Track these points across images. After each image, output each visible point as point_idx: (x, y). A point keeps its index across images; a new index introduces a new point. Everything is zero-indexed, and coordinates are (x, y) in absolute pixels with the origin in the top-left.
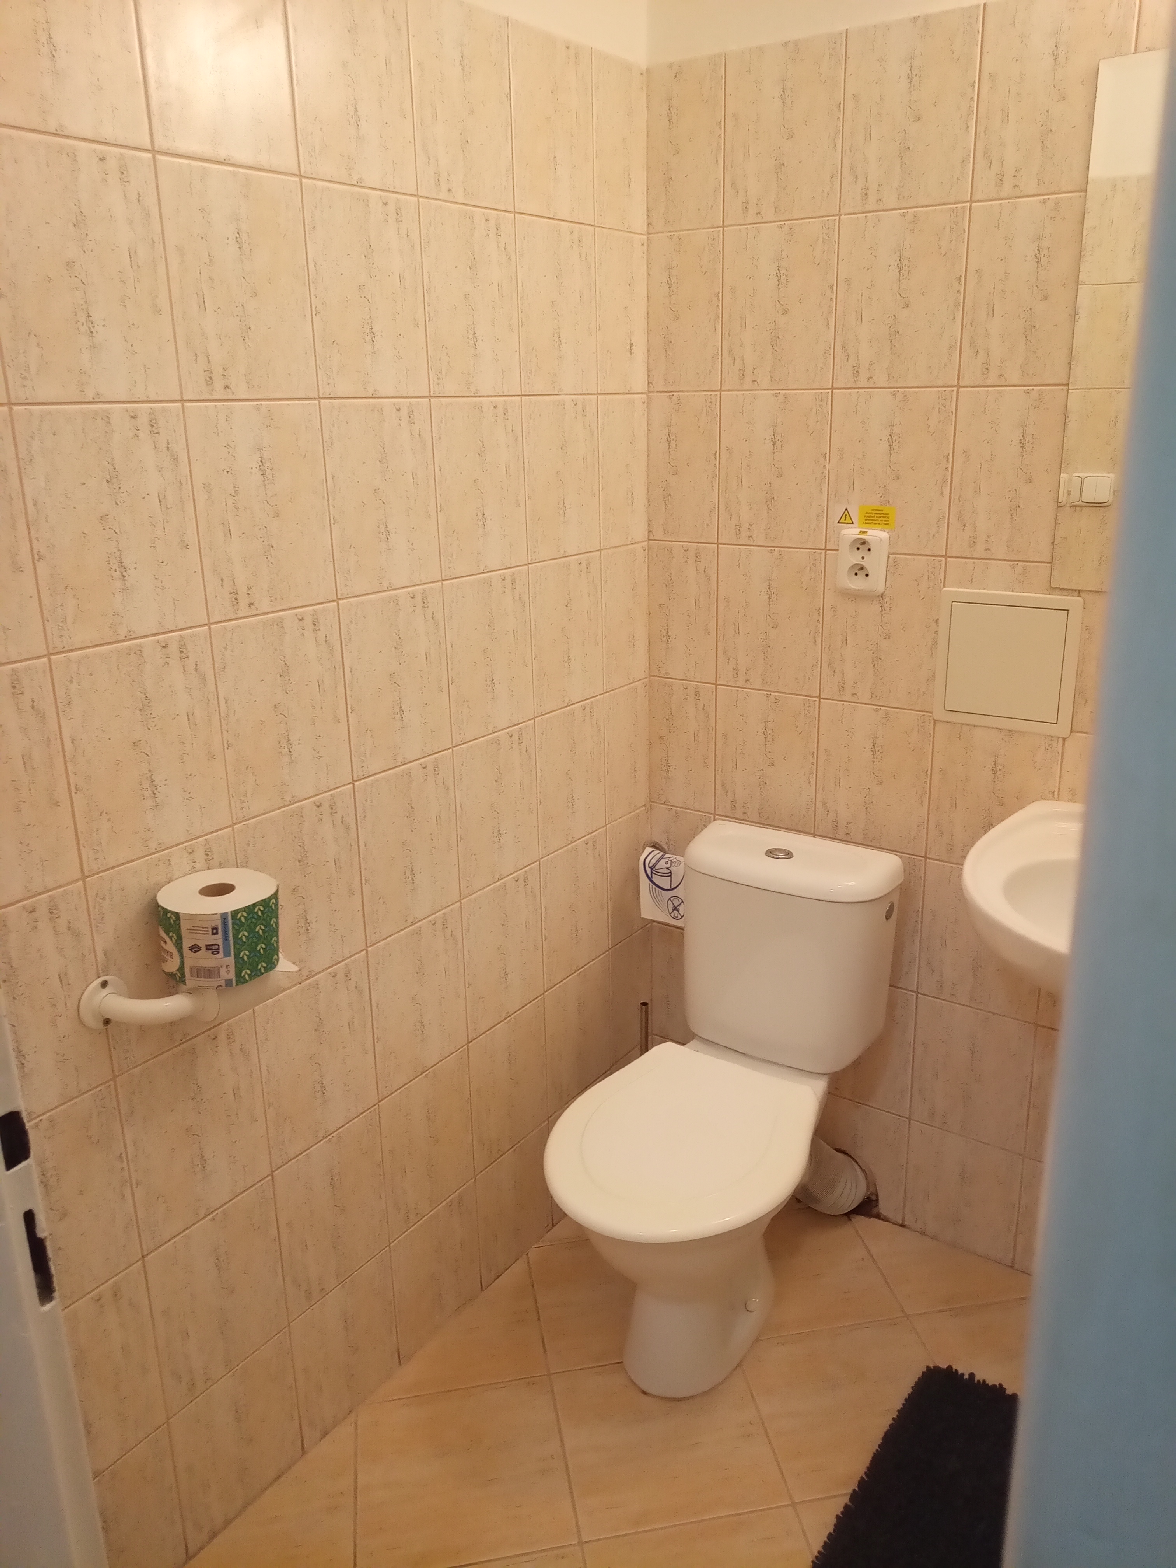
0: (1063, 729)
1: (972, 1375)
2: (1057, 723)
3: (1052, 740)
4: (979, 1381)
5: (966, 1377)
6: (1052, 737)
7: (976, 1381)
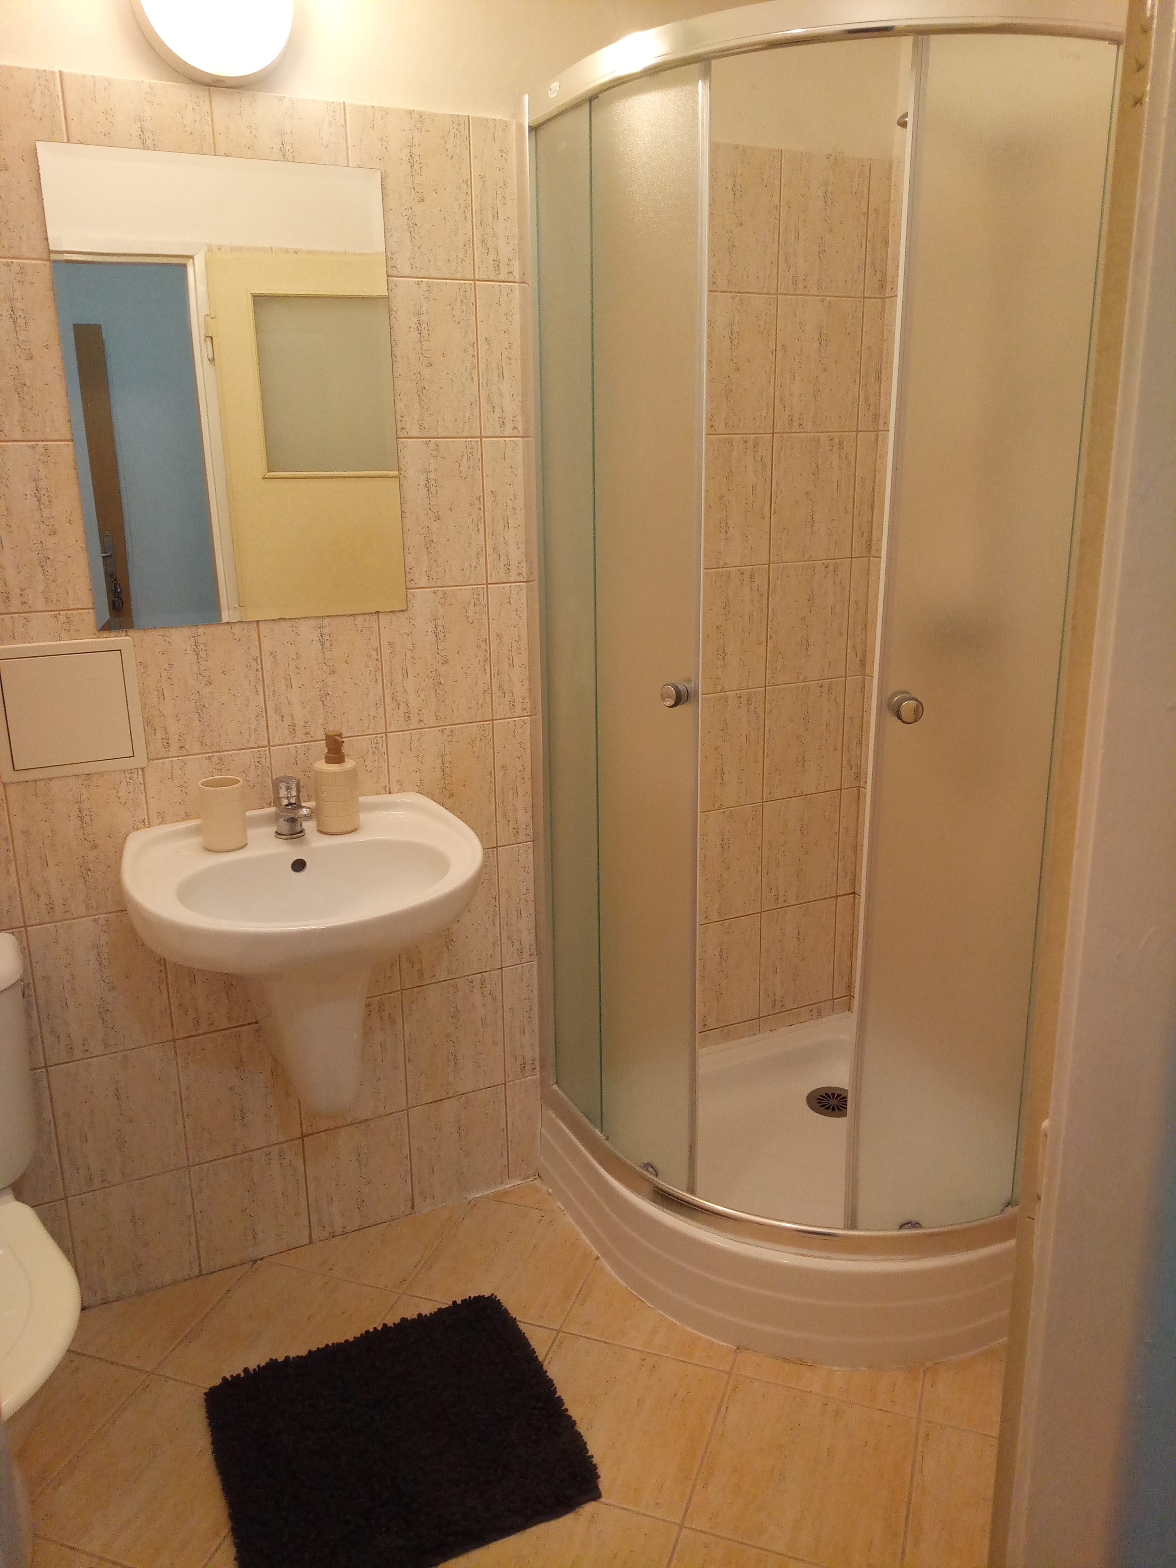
0: (141, 760)
1: (246, 1370)
2: (133, 756)
3: (131, 773)
4: (254, 1370)
5: (242, 1375)
6: (131, 770)
7: (252, 1372)
